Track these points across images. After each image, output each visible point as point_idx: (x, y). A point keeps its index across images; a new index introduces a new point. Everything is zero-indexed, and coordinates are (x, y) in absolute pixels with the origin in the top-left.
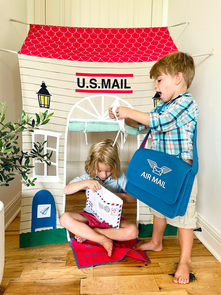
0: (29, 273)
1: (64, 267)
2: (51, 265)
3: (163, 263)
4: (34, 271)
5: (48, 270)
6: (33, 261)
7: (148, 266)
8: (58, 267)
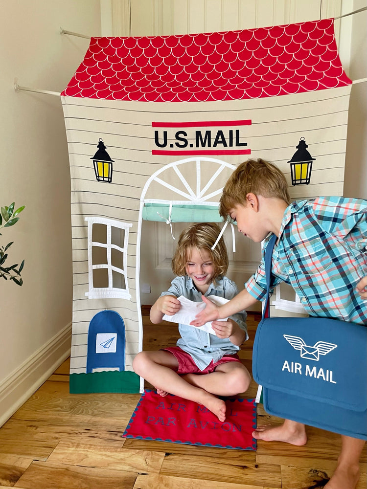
0: (63, 451)
1: (119, 450)
2: (101, 443)
3: (289, 467)
4: (71, 450)
5: (94, 451)
6: (77, 432)
7: (260, 469)
8: (110, 448)
